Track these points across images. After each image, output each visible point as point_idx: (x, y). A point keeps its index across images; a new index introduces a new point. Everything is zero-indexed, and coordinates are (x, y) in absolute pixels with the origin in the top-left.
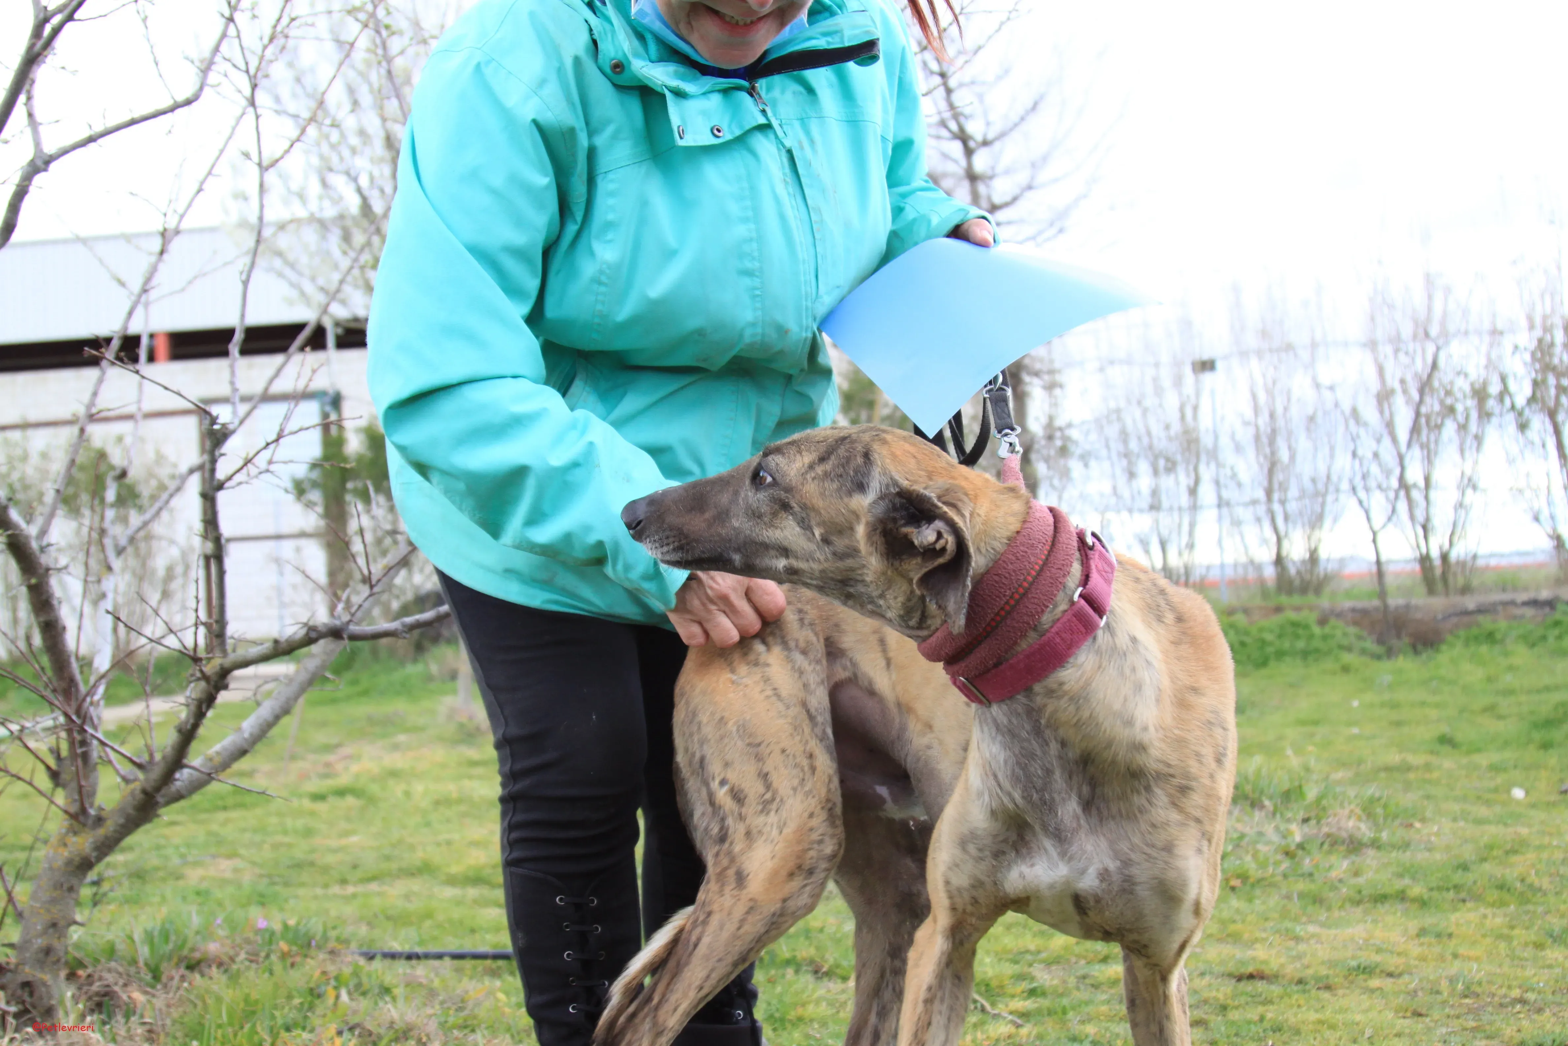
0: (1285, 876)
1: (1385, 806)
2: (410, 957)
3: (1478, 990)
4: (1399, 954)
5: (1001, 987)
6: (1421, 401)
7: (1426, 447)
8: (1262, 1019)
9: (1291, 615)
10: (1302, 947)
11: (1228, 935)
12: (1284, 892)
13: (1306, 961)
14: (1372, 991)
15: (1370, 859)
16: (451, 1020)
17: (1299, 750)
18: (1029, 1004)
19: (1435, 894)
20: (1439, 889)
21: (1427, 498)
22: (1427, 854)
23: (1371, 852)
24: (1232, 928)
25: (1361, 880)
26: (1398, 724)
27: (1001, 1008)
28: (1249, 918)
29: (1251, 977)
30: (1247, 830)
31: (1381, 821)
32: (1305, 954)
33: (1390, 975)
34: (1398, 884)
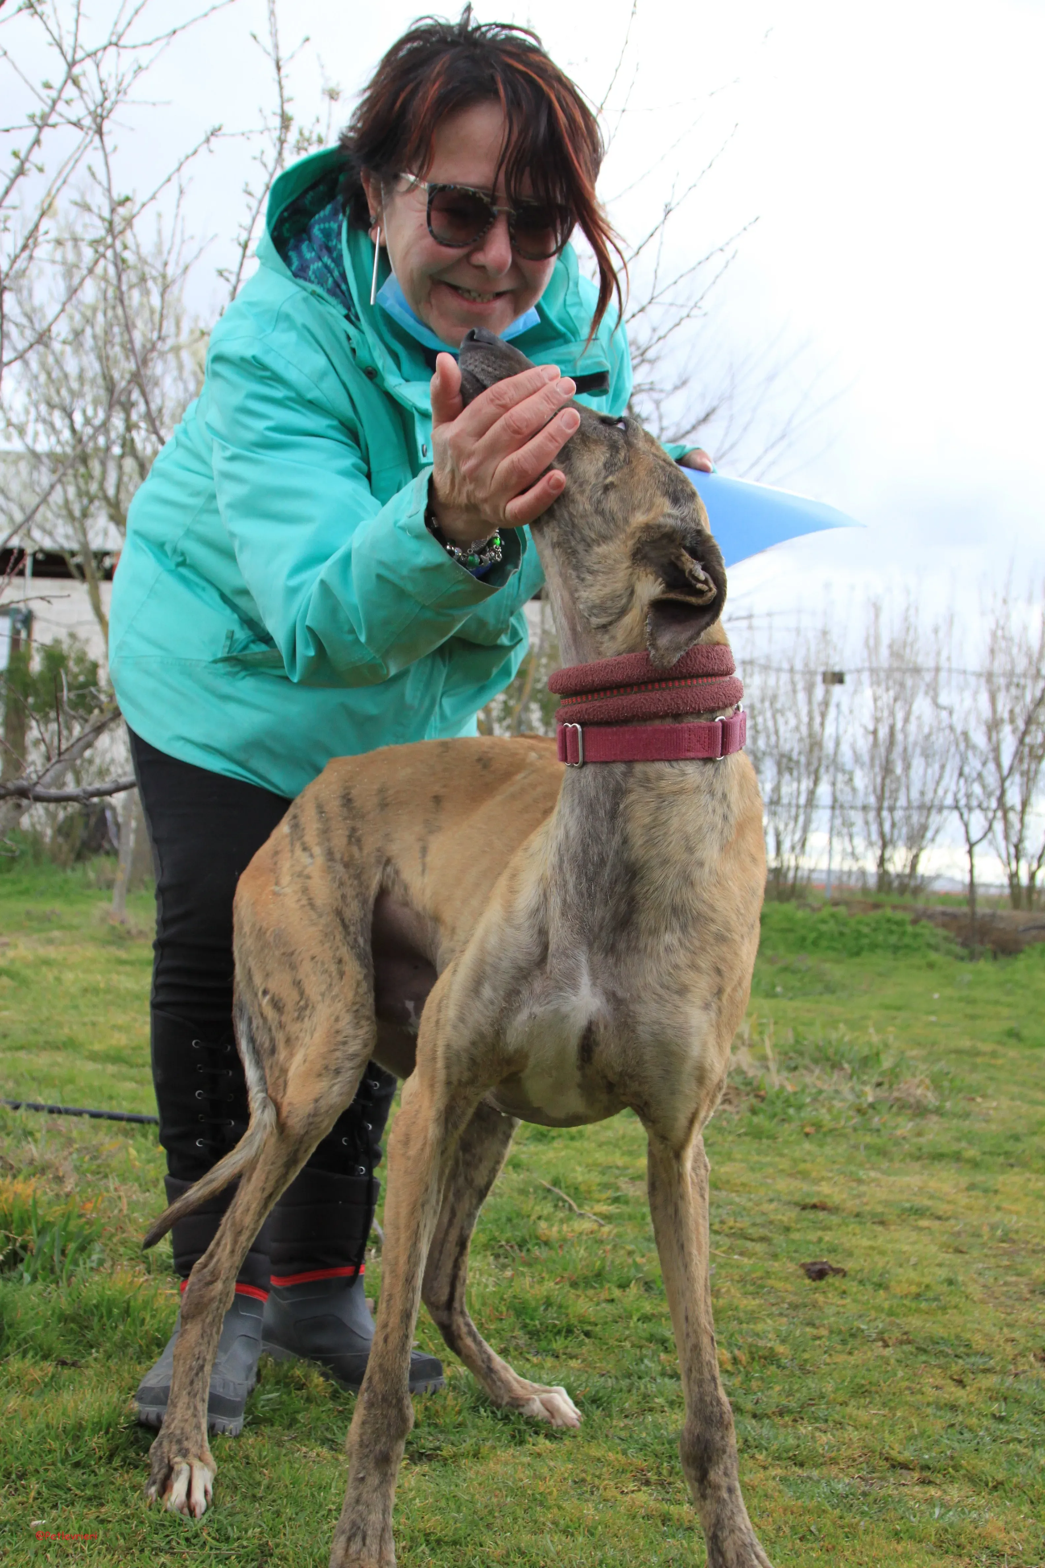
0: (855, 1130)
1: (952, 1081)
2: (51, 1111)
3: (1015, 1237)
4: (949, 1202)
5: (589, 1192)
6: (1025, 733)
7: (1025, 774)
8: (820, 1240)
9: (888, 912)
10: (863, 1188)
11: (799, 1172)
12: (852, 1142)
13: (865, 1200)
14: (921, 1229)
15: (933, 1123)
16: (85, 1166)
17: (879, 1030)
18: (612, 1209)
19: (987, 1158)
20: (991, 1153)
21: (1022, 821)
22: (984, 1125)
23: (935, 1118)
24: (802, 1166)
25: (922, 1140)
26: (973, 1017)
27: (586, 1209)
28: (819, 1160)
29: (814, 1207)
30: (825, 1087)
31: (947, 1092)
32: (864, 1194)
33: (939, 1218)
34: (955, 1147)
